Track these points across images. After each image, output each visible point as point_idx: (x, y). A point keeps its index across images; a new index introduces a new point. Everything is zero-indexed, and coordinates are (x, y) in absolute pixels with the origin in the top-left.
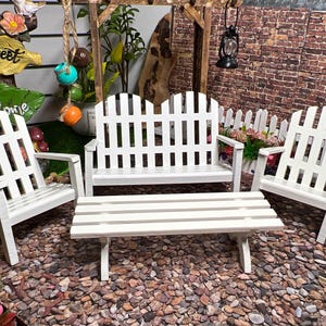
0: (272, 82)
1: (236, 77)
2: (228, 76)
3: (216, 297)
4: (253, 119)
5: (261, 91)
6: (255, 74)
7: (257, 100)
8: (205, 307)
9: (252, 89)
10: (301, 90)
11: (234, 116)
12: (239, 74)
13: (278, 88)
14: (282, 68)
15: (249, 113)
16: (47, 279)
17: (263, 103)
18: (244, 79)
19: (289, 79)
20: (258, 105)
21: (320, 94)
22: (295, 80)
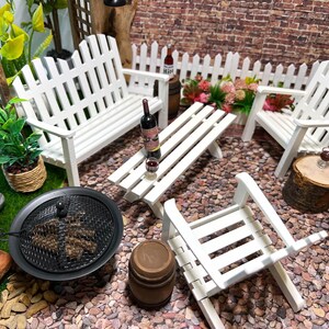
0: (242, 23)
1: (200, 20)
2: (191, 19)
3: (312, 270)
4: (223, 63)
5: (230, 32)
6: (223, 15)
7: (225, 43)
8: (312, 284)
9: (220, 31)
10: (274, 29)
11: (201, 62)
12: (204, 15)
13: (248, 29)
14: (254, 7)
15: (219, 58)
16: (172, 319)
17: (232, 45)
18: (211, 21)
19: (261, 18)
20: (226, 47)
21: (293, 32)
22: (267, 18)
